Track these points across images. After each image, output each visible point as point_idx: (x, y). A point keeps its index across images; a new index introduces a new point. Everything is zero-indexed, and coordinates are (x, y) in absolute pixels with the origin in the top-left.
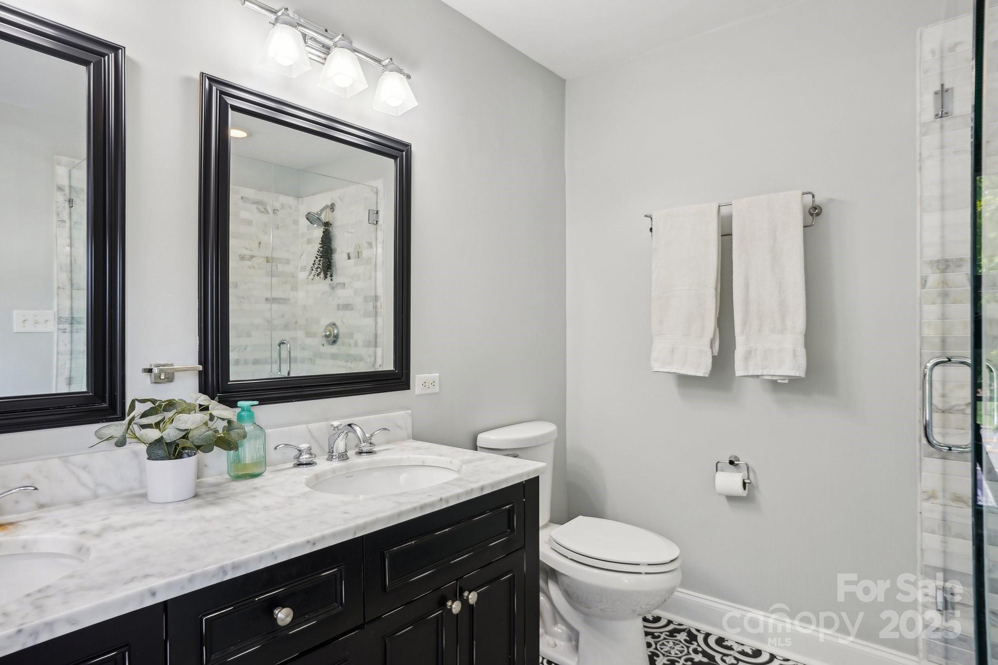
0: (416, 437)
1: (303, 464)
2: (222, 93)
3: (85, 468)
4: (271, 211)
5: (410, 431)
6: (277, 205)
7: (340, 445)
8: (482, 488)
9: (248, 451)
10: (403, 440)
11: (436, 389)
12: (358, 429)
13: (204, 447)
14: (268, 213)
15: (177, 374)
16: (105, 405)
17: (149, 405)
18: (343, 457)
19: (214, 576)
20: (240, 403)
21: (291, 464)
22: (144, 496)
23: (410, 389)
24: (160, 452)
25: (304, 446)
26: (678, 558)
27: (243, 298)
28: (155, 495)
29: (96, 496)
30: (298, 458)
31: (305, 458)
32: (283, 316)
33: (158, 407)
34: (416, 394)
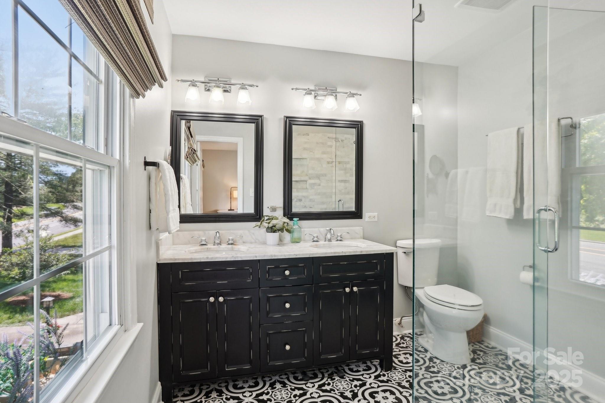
0: (364, 238)
1: (315, 241)
2: (290, 121)
3: (253, 234)
4: (340, 141)
5: (362, 236)
6: (343, 139)
7: (329, 236)
8: (361, 252)
9: (296, 235)
10: (359, 238)
11: (376, 219)
12: (332, 231)
13: (281, 230)
14: (339, 142)
15: (277, 209)
16: (258, 217)
17: (268, 217)
18: (330, 240)
19: (269, 257)
20: (294, 219)
21: (311, 241)
22: (266, 243)
23: (362, 219)
24: (270, 231)
25: (315, 235)
26: (481, 305)
27: (329, 180)
28: (268, 243)
29: (256, 242)
30: (313, 239)
31: (315, 239)
32: (346, 188)
33: (271, 219)
34: (366, 221)
